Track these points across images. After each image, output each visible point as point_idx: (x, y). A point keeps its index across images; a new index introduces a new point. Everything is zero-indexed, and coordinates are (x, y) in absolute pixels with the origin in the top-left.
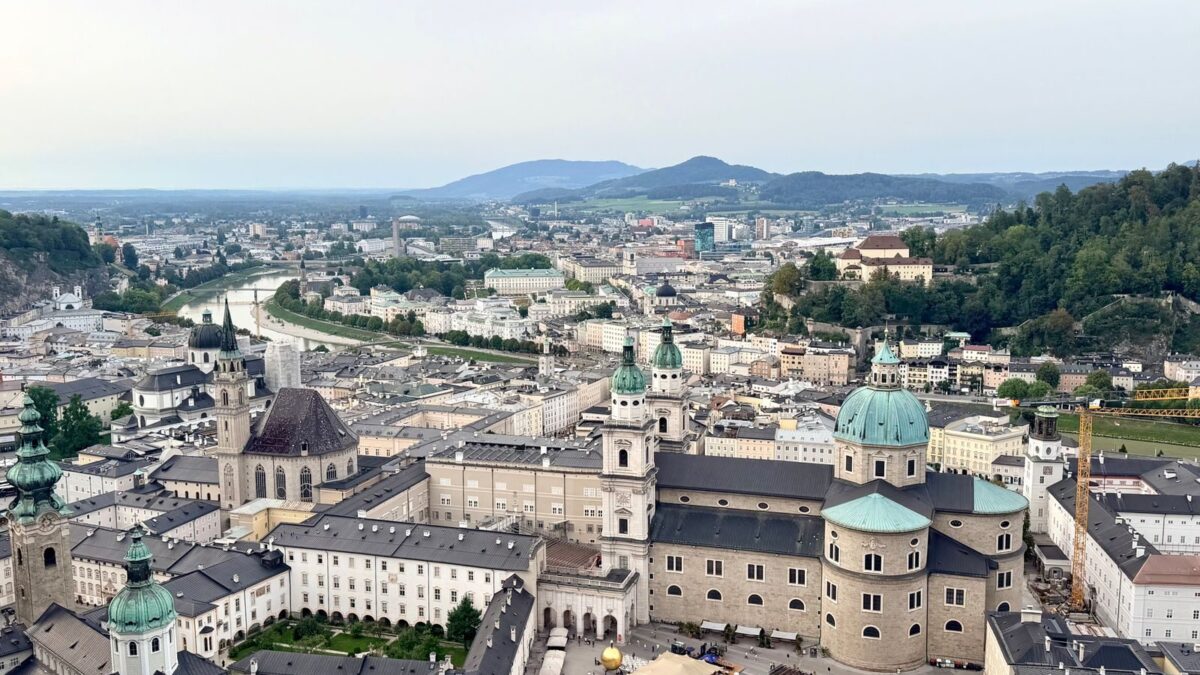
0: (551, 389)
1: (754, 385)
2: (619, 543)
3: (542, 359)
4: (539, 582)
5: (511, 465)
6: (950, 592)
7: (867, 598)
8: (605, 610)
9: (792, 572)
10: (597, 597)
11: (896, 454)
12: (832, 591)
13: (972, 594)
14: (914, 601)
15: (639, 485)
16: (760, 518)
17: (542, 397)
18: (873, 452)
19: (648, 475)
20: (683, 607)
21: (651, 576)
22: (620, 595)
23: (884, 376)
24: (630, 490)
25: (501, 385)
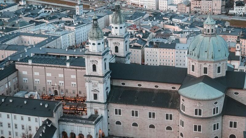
0: (79, 23)
1: (173, 19)
2: (94, 104)
3: (77, 7)
4: (59, 121)
5: (53, 65)
6: (231, 123)
7: (195, 126)
8: (87, 133)
9: (167, 115)
10: (84, 127)
11: (212, 64)
12: (182, 124)
13: (240, 124)
14: (216, 127)
15: (101, 79)
16: (155, 92)
17: (75, 27)
18: (202, 64)
19: (106, 75)
20: (122, 130)
21: (108, 117)
22: (93, 126)
23: (208, 30)
24: (98, 82)
25: (57, 20)
